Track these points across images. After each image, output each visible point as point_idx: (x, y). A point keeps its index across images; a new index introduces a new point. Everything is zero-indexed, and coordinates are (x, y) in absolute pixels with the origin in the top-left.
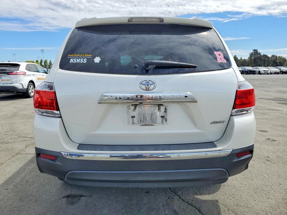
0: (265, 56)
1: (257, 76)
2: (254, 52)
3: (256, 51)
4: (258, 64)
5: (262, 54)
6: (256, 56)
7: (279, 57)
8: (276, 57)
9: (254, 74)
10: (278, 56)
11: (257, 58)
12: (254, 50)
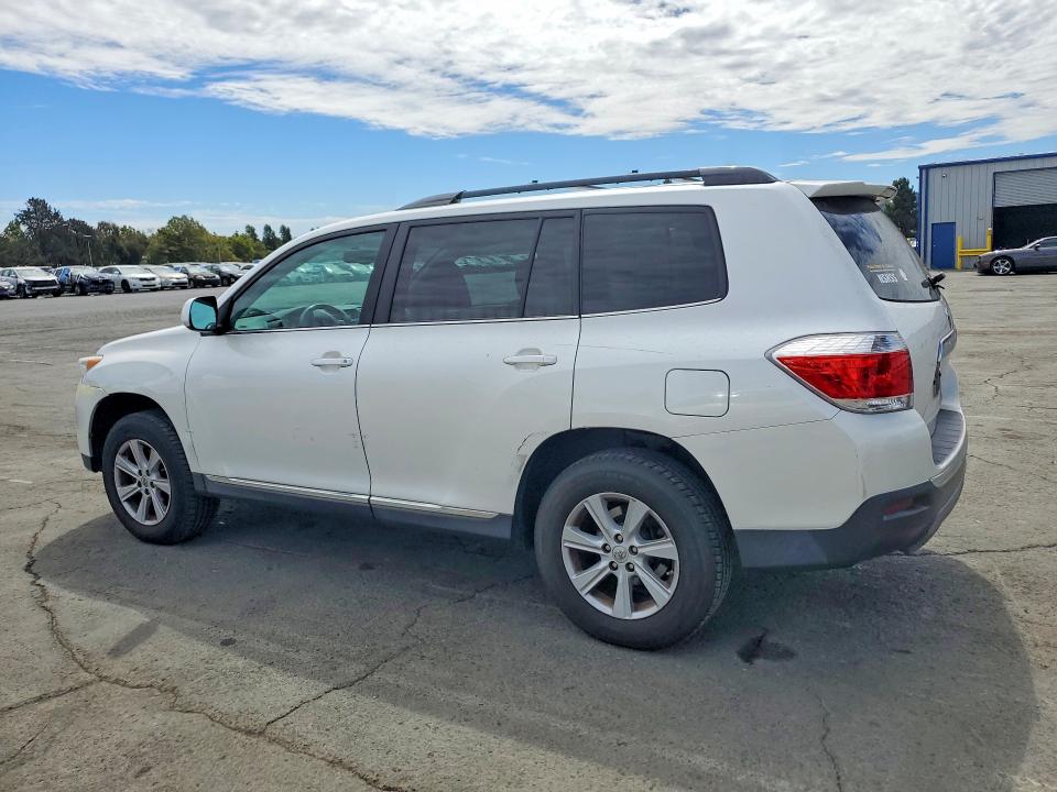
0: (79, 226)
1: (117, 301)
2: (32, 209)
3: (38, 206)
4: (60, 254)
5: (66, 219)
6: (46, 225)
7: (124, 229)
8: (116, 229)
9: (109, 292)
10: (120, 225)
11: (50, 232)
12: (33, 202)
